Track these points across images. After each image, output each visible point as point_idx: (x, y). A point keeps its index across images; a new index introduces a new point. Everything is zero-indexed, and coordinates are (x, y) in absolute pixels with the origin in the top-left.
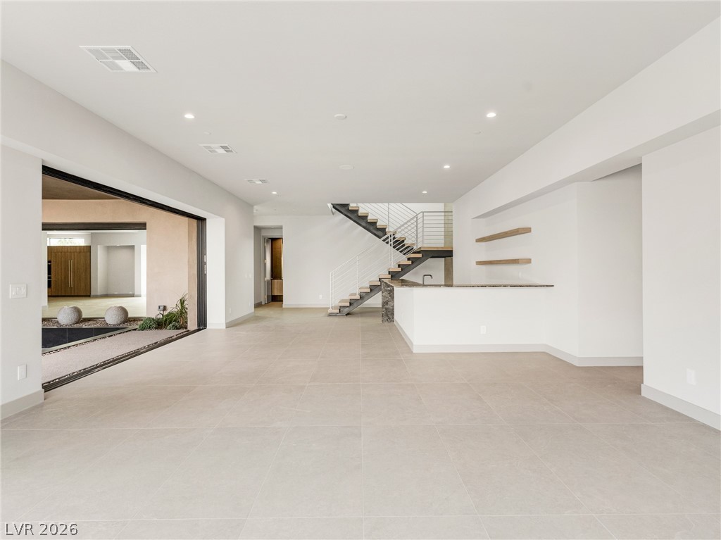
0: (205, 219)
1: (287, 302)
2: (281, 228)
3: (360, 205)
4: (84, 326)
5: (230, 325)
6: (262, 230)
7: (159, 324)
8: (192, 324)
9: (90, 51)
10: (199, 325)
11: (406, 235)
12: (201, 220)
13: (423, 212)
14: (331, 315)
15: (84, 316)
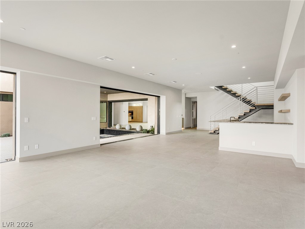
0: (160, 96)
1: (199, 127)
2: (196, 98)
3: (227, 86)
4: (131, 131)
5: (167, 134)
6: (192, 99)
7: (148, 132)
8: (156, 132)
9: (101, 59)
10: (158, 133)
11: (251, 98)
12: (159, 97)
13: (257, 87)
14: (211, 133)
15: (132, 128)
